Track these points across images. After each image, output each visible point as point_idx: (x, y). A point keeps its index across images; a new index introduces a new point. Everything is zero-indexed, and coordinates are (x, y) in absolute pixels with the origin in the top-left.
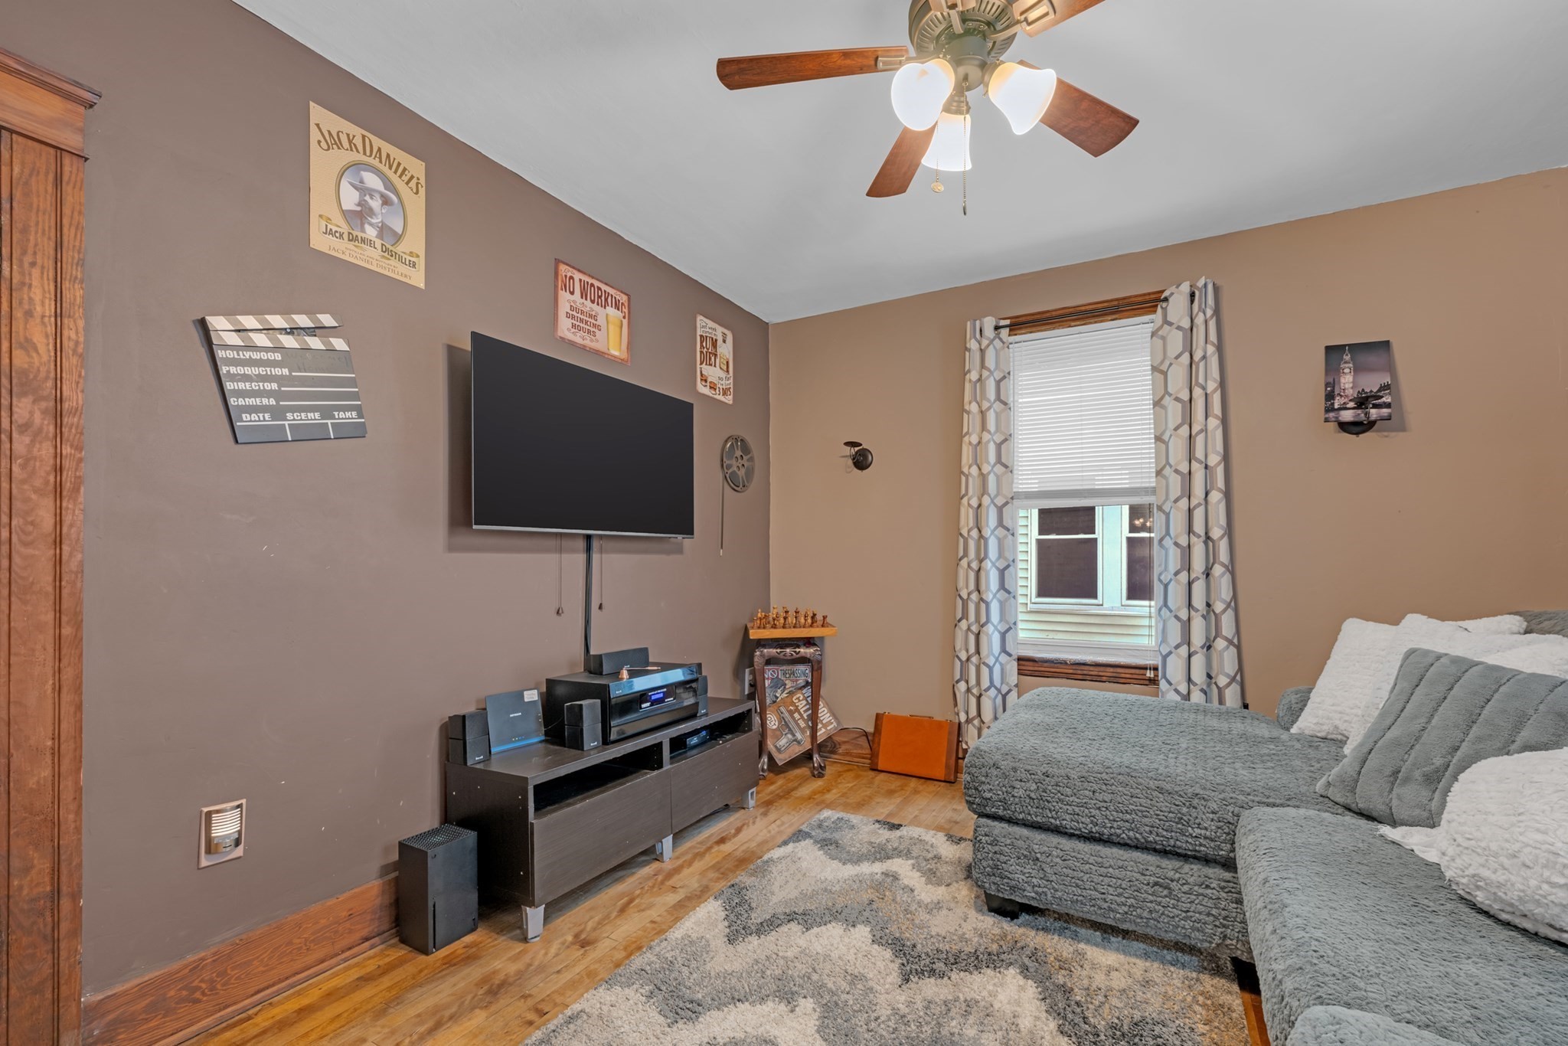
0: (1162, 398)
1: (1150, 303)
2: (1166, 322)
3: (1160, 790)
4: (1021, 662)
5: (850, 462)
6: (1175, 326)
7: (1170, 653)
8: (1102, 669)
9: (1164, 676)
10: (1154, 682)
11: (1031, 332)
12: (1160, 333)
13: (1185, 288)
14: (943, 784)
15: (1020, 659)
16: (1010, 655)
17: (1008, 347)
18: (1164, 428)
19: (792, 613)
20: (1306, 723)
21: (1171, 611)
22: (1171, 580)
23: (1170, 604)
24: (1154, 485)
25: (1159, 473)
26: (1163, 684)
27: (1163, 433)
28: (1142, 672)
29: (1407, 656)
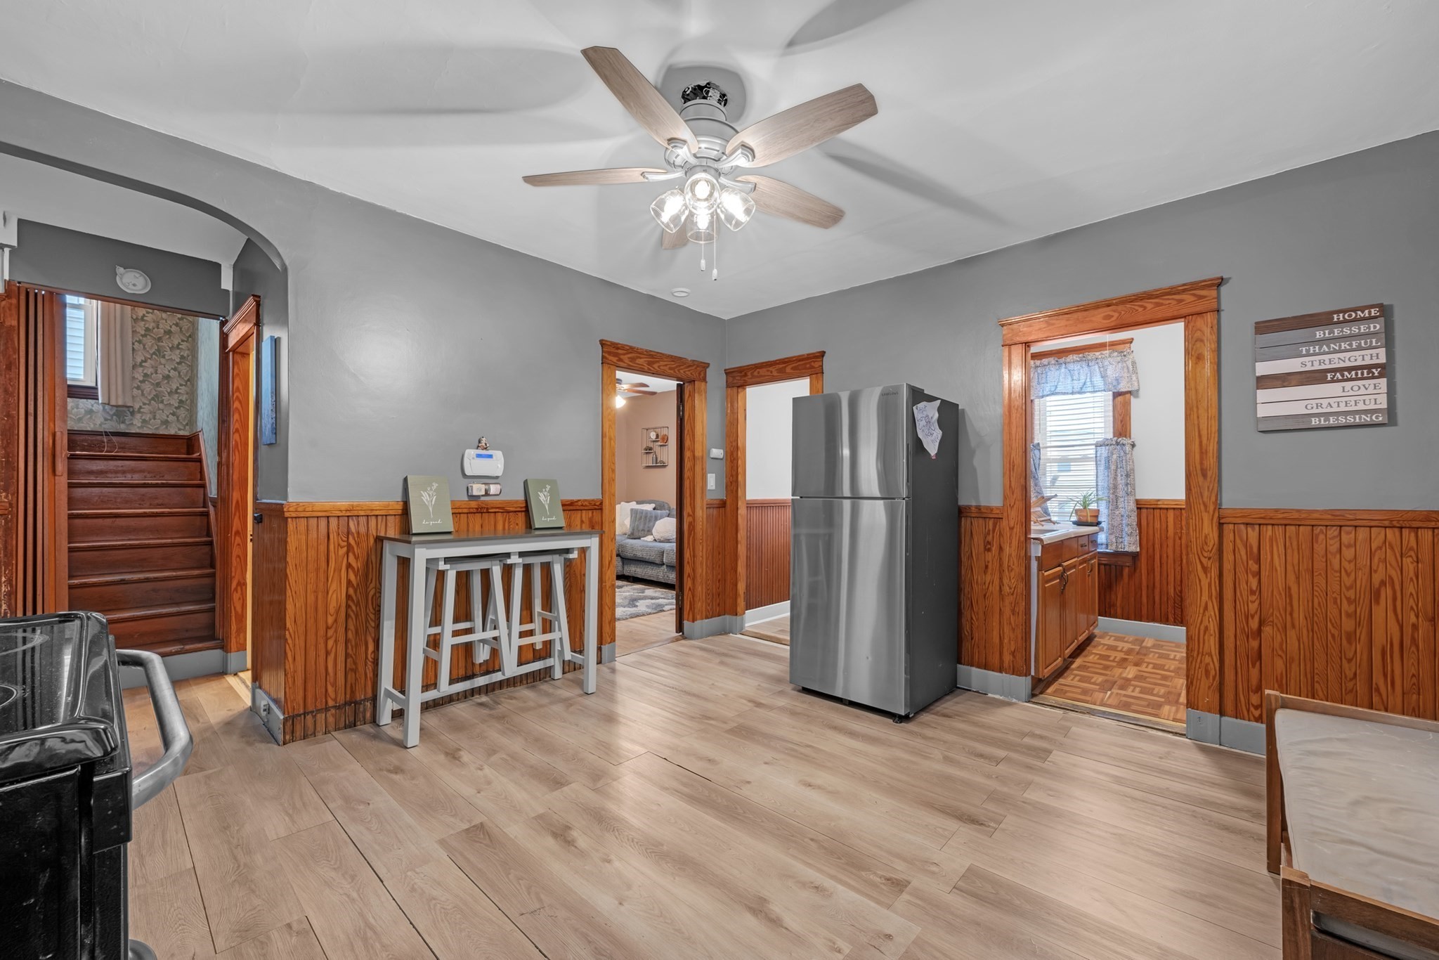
29: (632, 510)
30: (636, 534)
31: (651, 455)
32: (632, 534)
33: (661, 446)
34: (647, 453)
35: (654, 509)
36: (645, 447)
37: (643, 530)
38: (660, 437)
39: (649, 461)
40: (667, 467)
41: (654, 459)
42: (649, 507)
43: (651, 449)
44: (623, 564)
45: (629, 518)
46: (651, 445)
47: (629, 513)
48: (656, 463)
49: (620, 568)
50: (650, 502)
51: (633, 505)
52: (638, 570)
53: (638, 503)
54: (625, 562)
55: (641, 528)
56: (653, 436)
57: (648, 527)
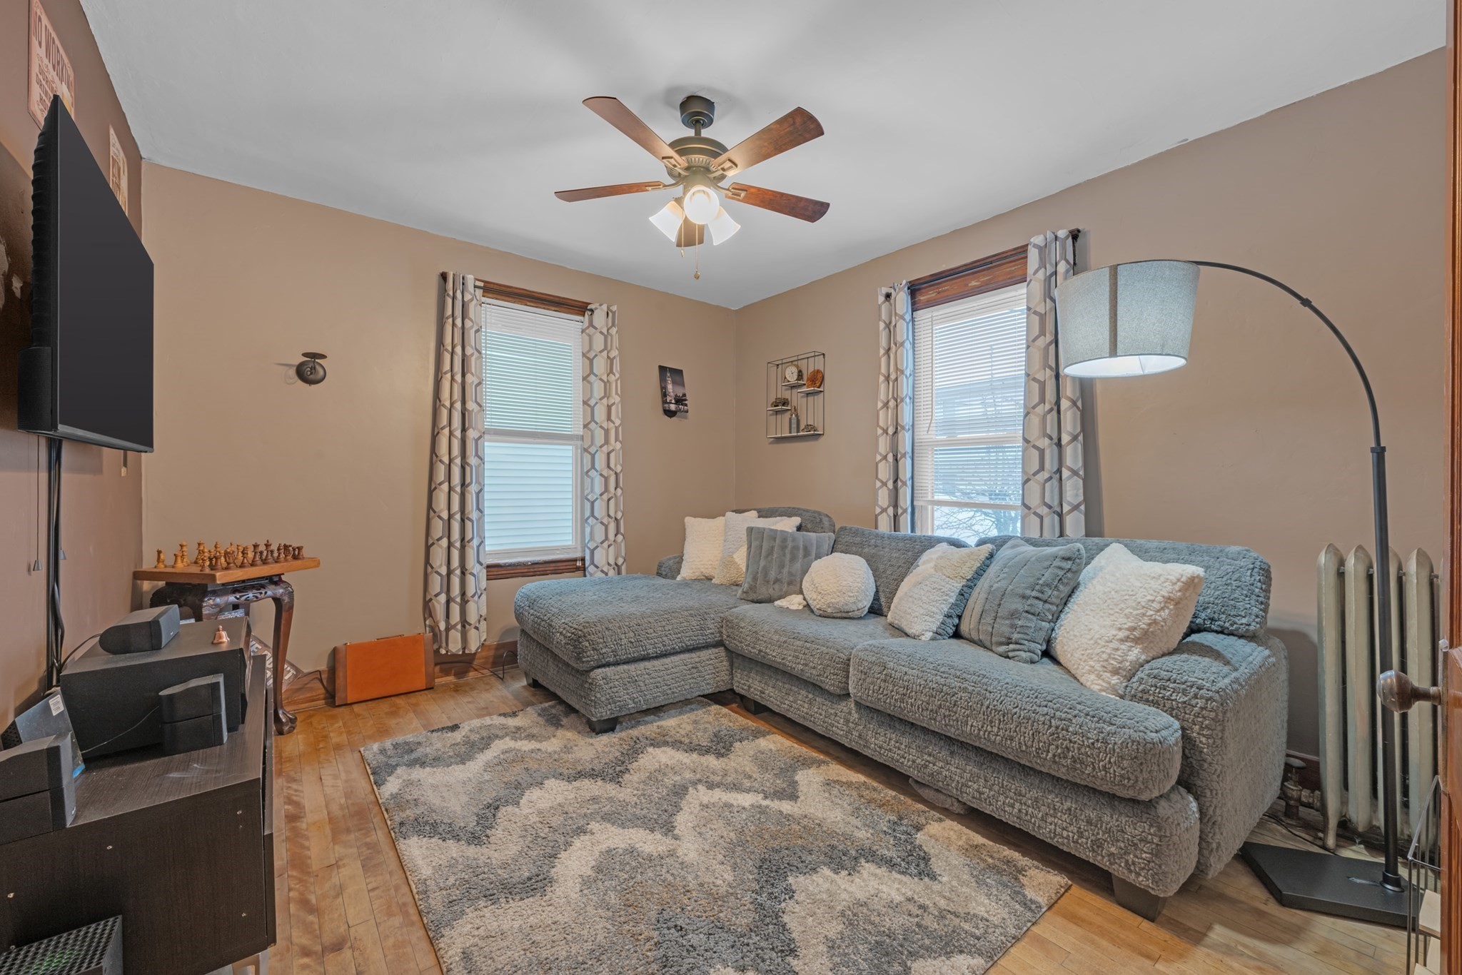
0: (588, 376)
1: (580, 308)
2: (591, 324)
3: (691, 615)
4: (489, 569)
5: (292, 372)
6: (598, 331)
7: (597, 547)
8: (547, 565)
9: (592, 563)
10: (584, 569)
11: (497, 299)
12: (587, 331)
13: (605, 307)
14: (426, 692)
15: (488, 567)
16: (481, 564)
17: (481, 305)
18: (589, 396)
19: (262, 548)
20: (686, 572)
21: (597, 519)
22: (597, 499)
23: (596, 514)
24: (581, 433)
25: (585, 426)
26: (591, 569)
27: (589, 399)
28: (574, 563)
29: (750, 530)
30: (764, 592)
31: (787, 415)
32: (752, 588)
33: (808, 394)
34: (777, 412)
35: (799, 528)
36: (773, 399)
37: (777, 581)
38: (805, 377)
39: (782, 427)
40: (822, 439)
41: (794, 421)
42: (788, 525)
43: (785, 403)
44: (732, 665)
45: (744, 549)
46: (787, 395)
47: (744, 537)
48: (798, 431)
49: (724, 676)
50: (789, 513)
51: (751, 519)
52: (769, 690)
53: (763, 514)
54: (737, 662)
55: (773, 574)
56: (791, 374)
57: (790, 574)
